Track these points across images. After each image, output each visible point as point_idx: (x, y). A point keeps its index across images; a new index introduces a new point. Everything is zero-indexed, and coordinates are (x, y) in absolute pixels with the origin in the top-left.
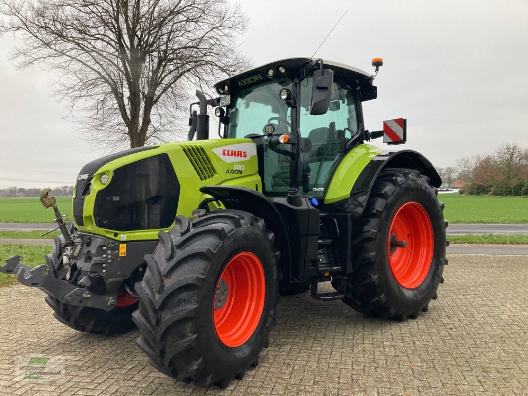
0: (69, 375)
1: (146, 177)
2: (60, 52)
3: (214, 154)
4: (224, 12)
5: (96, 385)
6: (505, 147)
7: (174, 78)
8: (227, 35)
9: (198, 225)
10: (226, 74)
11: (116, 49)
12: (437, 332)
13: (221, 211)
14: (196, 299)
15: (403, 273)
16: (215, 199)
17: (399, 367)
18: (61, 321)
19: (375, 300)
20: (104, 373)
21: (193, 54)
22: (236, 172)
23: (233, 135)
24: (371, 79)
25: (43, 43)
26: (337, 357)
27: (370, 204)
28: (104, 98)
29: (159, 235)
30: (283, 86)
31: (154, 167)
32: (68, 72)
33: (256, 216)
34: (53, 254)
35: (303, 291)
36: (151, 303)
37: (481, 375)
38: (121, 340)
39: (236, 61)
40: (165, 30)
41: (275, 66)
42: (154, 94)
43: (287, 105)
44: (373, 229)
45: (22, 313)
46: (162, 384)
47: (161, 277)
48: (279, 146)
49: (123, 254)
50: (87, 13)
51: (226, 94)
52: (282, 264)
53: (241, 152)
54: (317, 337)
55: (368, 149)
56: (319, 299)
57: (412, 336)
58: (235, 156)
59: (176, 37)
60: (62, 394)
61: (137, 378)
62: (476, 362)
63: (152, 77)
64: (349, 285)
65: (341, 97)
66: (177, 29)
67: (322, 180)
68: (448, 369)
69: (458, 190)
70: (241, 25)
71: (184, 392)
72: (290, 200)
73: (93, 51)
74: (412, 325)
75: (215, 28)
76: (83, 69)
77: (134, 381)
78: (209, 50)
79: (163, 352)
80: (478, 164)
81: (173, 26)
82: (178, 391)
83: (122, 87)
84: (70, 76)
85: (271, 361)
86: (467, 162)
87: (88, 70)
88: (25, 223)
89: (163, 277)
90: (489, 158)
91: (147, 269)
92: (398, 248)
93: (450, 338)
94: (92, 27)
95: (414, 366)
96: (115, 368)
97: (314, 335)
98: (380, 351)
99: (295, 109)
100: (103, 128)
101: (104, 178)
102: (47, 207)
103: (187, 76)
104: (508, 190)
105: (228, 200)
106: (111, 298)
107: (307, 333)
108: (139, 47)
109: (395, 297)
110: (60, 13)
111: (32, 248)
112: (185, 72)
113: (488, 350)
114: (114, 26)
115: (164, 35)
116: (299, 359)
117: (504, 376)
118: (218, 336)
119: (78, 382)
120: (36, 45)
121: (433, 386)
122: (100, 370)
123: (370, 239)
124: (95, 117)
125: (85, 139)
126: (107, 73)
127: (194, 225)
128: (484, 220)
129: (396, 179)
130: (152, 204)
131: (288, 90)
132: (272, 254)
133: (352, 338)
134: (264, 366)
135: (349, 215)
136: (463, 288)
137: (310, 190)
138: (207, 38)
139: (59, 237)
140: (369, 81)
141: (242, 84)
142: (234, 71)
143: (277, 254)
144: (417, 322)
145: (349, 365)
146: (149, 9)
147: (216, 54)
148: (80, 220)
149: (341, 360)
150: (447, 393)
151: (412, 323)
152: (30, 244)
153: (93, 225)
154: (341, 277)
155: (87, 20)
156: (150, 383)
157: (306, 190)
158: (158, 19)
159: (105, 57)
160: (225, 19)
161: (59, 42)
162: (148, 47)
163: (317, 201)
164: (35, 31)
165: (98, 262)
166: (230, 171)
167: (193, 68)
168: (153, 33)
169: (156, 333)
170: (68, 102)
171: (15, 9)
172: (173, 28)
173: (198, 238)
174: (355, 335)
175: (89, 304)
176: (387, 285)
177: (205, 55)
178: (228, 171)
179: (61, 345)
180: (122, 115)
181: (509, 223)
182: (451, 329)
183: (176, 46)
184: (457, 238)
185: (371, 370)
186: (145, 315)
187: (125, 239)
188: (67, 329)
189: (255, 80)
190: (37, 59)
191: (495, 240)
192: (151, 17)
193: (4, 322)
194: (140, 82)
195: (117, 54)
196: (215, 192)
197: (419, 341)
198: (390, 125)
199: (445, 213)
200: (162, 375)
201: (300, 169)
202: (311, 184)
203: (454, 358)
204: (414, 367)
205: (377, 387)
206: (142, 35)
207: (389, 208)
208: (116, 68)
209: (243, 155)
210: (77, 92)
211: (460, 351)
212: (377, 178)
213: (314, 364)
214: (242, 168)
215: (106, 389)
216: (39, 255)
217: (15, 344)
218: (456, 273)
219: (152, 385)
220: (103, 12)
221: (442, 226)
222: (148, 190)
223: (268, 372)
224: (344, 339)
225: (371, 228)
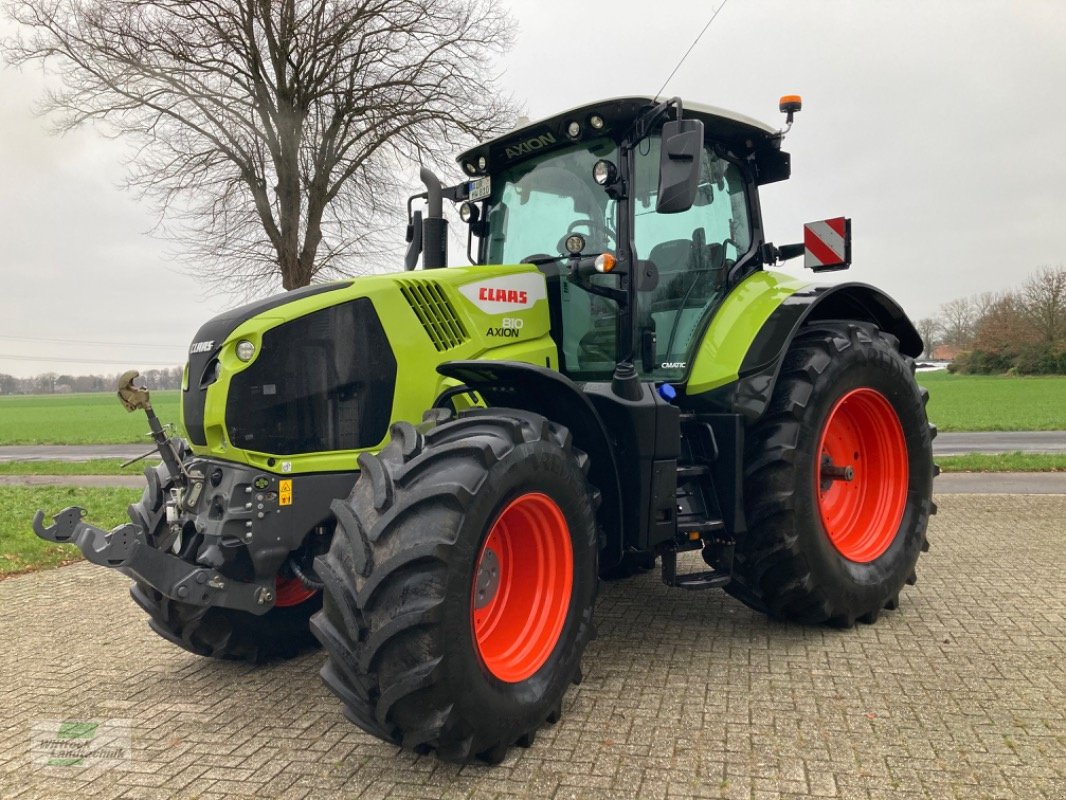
0: (186, 742)
1: (328, 345)
2: (136, 99)
3: (463, 298)
4: (466, 9)
5: (241, 759)
6: (1043, 276)
7: (367, 147)
8: (473, 57)
9: (438, 440)
10: (472, 136)
11: (248, 89)
12: (918, 649)
13: (479, 411)
14: (438, 586)
15: (845, 532)
16: (466, 388)
17: (846, 720)
18: (162, 636)
19: (792, 586)
20: (254, 736)
21: (403, 97)
22: (507, 333)
23: (497, 259)
24: (778, 137)
25: (102, 81)
26: (718, 700)
27: (780, 393)
28: (227, 191)
29: (358, 460)
30: (597, 155)
31: (344, 326)
32: (152, 138)
33: (552, 420)
34: (145, 504)
35: (642, 572)
36: (348, 596)
37: (1012, 732)
38: (283, 673)
39: (493, 111)
40: (346, 49)
41: (583, 115)
42: (328, 181)
43: (607, 195)
44: (787, 443)
45: (85, 621)
46: (371, 757)
47: (367, 545)
48: (593, 279)
49: (287, 500)
50: (189, 17)
51: (481, 174)
52: (604, 516)
53: (515, 292)
54: (677, 662)
55: (772, 281)
56: (679, 586)
57: (867, 657)
58: (504, 300)
59: (371, 62)
60: (174, 780)
61: (322, 745)
62: (1002, 708)
63: (324, 145)
64: (738, 557)
65: (716, 178)
66: (370, 47)
67: (682, 346)
68: (945, 722)
69: (946, 364)
70: (501, 36)
71: (416, 771)
72: (618, 388)
73: (202, 95)
74: (866, 635)
75: (449, 42)
76: (183, 131)
77: (315, 751)
78: (438, 89)
79: (374, 693)
80: (986, 313)
81: (362, 41)
82: (404, 771)
83: (262, 166)
84: (158, 147)
85: (587, 710)
86: (963, 307)
87: (193, 134)
88: (75, 444)
89: (371, 544)
90: (1010, 299)
91: (338, 530)
92: (835, 482)
93: (945, 660)
94: (200, 46)
95: (876, 716)
96: (275, 727)
97: (669, 658)
98: (804, 688)
99: (624, 203)
100: (227, 252)
101: (246, 349)
102: (133, 408)
103: (394, 142)
104: (1049, 362)
105: (494, 389)
106: (264, 589)
107: (656, 655)
108: (296, 85)
109: (831, 579)
110: (135, 19)
111: (95, 494)
112: (389, 134)
113: (1024, 683)
114: (244, 44)
115: (346, 58)
116: (643, 706)
117: (1059, 735)
118: (482, 660)
119: (204, 755)
120: (88, 85)
121: (917, 756)
122: (246, 731)
123: (780, 464)
124: (209, 230)
125: (191, 275)
126: (232, 140)
127: (430, 440)
128: (1001, 424)
129: (832, 342)
130: (343, 400)
131: (609, 164)
132: (586, 497)
133: (746, 662)
134: (573, 720)
135: (737, 415)
136: (967, 562)
137: (658, 367)
138: (432, 64)
139: (155, 470)
140: (774, 142)
141: (515, 153)
142: (489, 130)
143: (595, 497)
144: (876, 630)
145: (744, 716)
146: (314, 6)
147: (451, 97)
148: (197, 433)
149: (727, 707)
150: (944, 770)
151: (867, 632)
152: (88, 486)
153: (225, 445)
154: (724, 542)
155: (188, 32)
156: (348, 756)
157: (650, 367)
158: (333, 27)
159: (226, 108)
160: (468, 24)
161: (132, 79)
162: (313, 85)
163: (673, 389)
164: (85, 57)
165: (237, 518)
166: (495, 332)
167: (406, 125)
168: (323, 56)
169: (359, 657)
170: (156, 199)
171: (44, 13)
172: (364, 45)
173: (441, 464)
174: (752, 657)
175: (222, 602)
176: (816, 557)
177: (428, 99)
178: (490, 332)
179: (165, 684)
180: (264, 225)
181: (1053, 430)
182: (946, 642)
183: (370, 83)
184: (948, 461)
185: (788, 725)
186: (336, 619)
187: (289, 471)
188: (176, 651)
189: (541, 145)
190: (89, 114)
191: (1027, 465)
192: (318, 22)
193: (48, 639)
194: (299, 156)
195: (250, 100)
196: (466, 373)
197: (883, 667)
198: (817, 232)
199: (930, 409)
200: (371, 740)
201: (636, 323)
202: (660, 356)
203: (955, 700)
204: (875, 719)
205: (803, 759)
206: (300, 63)
207: (818, 401)
208: (249, 129)
209: (519, 299)
210: (172, 180)
211: (966, 686)
212: (794, 339)
213: (673, 714)
214: (518, 324)
215: (261, 767)
216: (109, 508)
217: (75, 683)
218: (950, 532)
219: (352, 760)
220: (220, 15)
221: (925, 436)
222: (332, 372)
223: (582, 732)
224: (730, 666)
225: (783, 441)
